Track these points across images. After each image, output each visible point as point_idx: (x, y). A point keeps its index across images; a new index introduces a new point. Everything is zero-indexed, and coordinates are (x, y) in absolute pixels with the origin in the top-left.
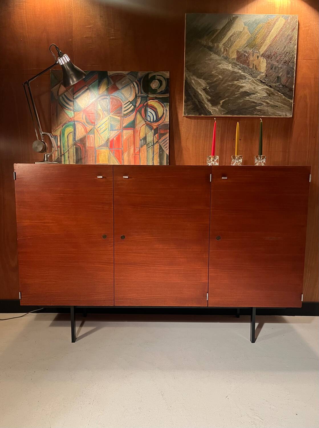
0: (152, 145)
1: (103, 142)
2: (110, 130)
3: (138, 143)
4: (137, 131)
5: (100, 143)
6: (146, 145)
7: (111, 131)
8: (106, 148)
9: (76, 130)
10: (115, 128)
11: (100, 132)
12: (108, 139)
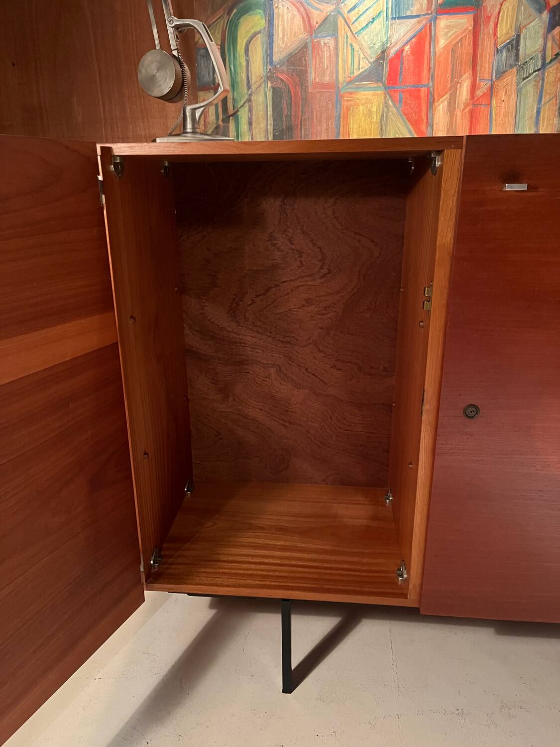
0: (539, 70)
1: (365, 65)
2: (393, 18)
3: (489, 61)
4: (489, 18)
5: (356, 66)
6: (515, 69)
7: (394, 21)
8: (376, 85)
9: (276, 22)
10: (408, 9)
11: (357, 27)
12: (383, 52)
